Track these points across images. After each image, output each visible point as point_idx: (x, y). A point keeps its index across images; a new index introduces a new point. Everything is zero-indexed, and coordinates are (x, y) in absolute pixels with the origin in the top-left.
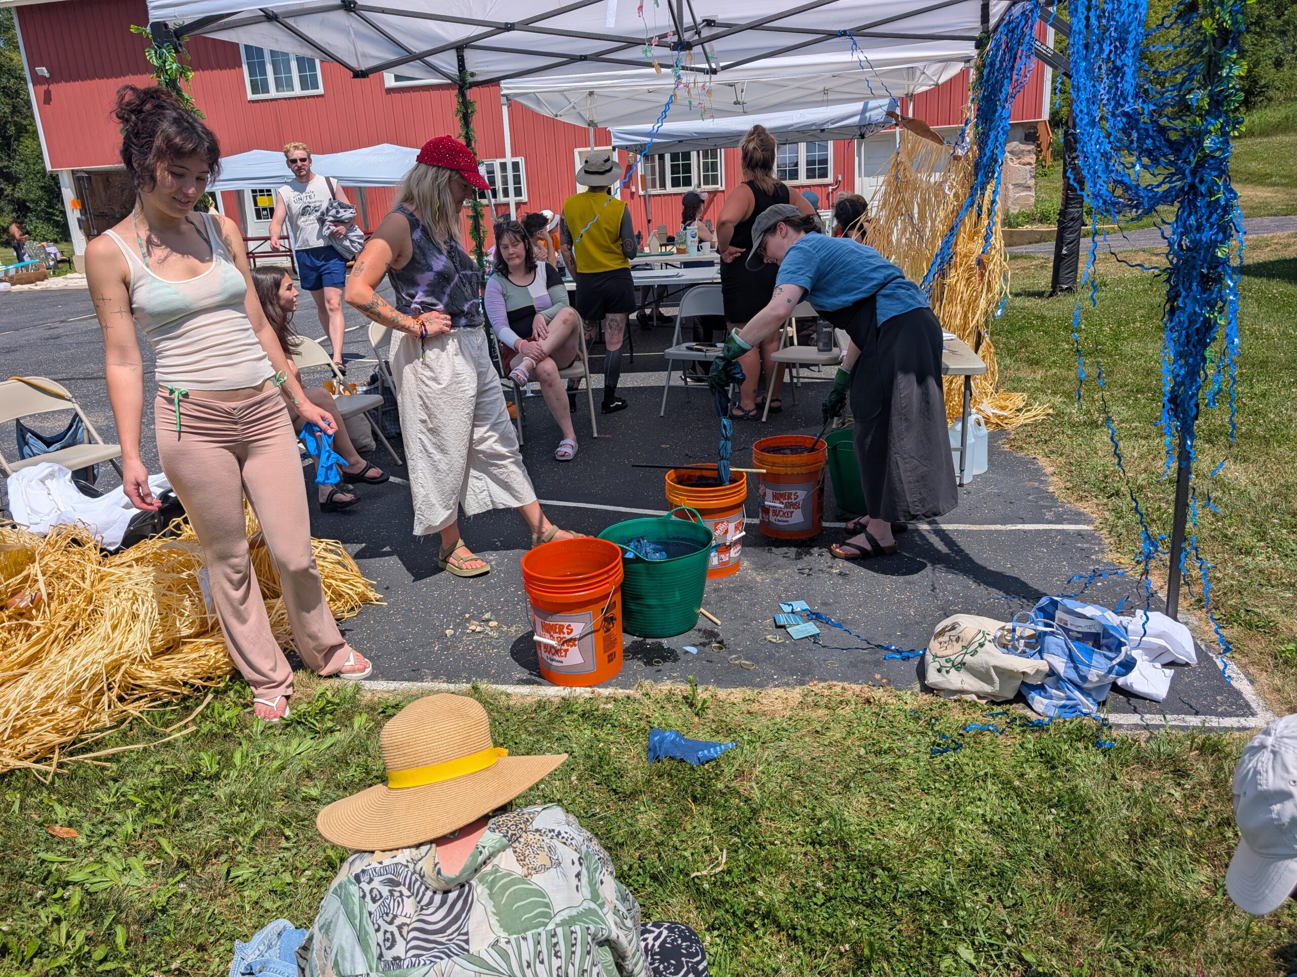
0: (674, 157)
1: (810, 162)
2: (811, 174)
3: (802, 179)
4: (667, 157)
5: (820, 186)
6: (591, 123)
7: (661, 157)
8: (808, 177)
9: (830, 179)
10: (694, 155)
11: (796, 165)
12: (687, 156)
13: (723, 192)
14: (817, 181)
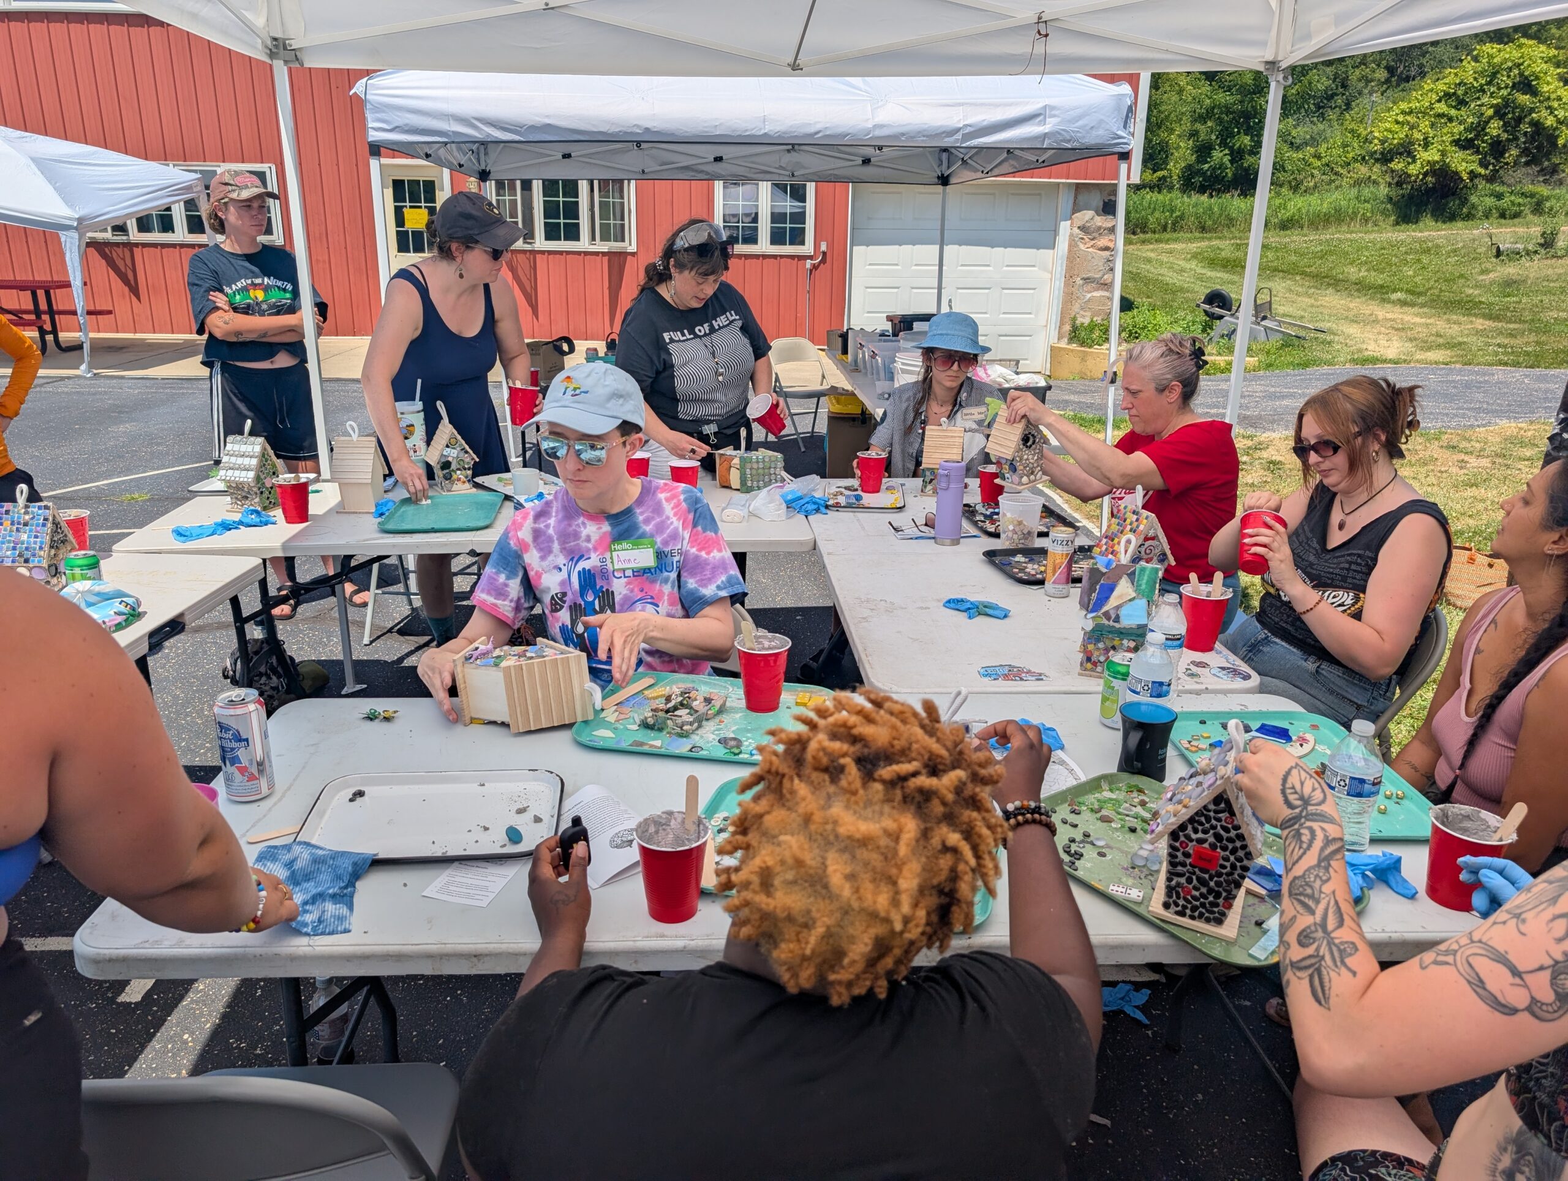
0: (550, 187)
1: (777, 217)
2: (777, 238)
3: (764, 245)
4: (537, 187)
5: (792, 257)
6: (278, 47)
7: (527, 185)
8: (774, 241)
9: (808, 248)
10: (583, 187)
11: (755, 219)
12: (571, 188)
13: (633, 254)
14: (788, 249)
